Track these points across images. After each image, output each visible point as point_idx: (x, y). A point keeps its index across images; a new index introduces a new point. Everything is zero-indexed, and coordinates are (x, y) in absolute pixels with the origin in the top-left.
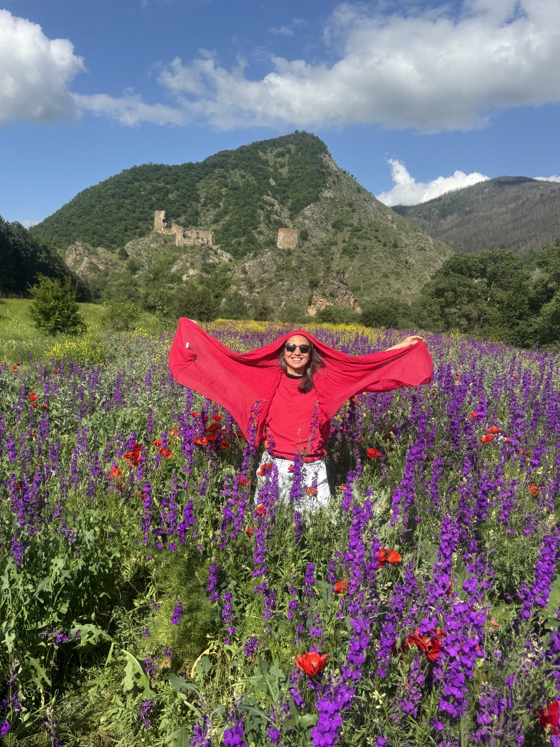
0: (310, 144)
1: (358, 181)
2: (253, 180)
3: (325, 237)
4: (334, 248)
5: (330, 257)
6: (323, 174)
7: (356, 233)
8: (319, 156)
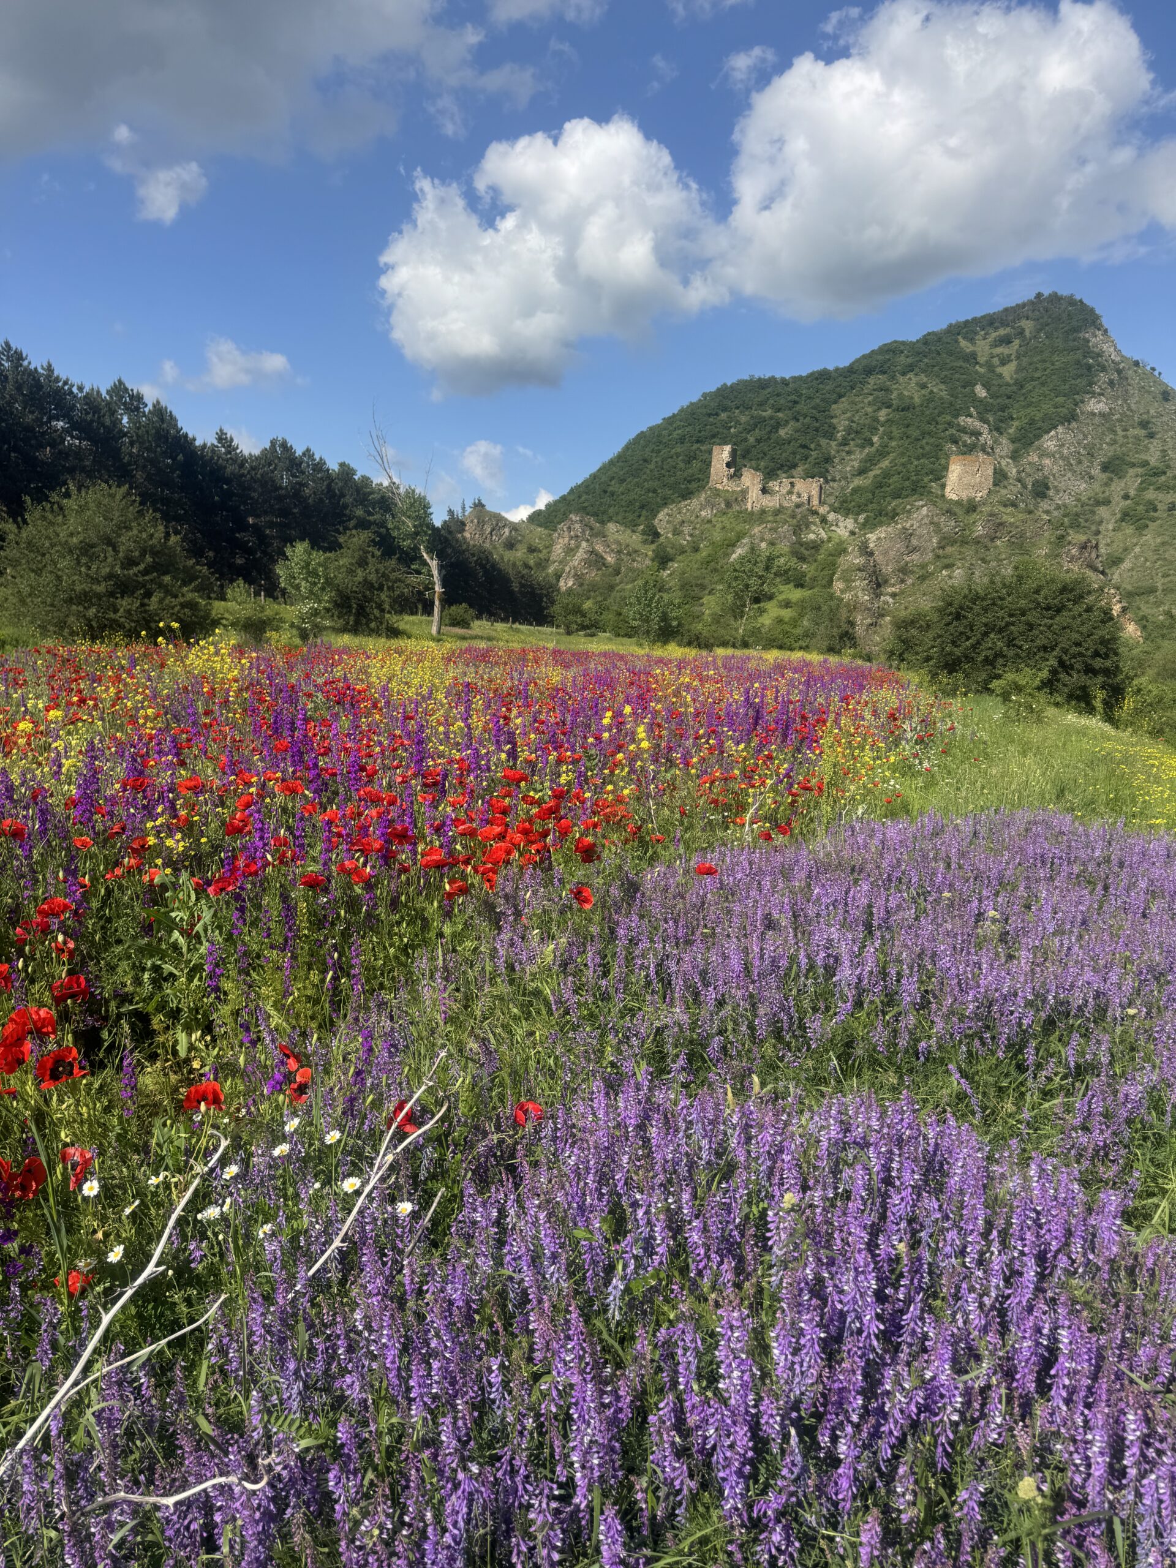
0: (1065, 316)
1: (1165, 379)
2: (940, 390)
3: (1086, 490)
4: (1103, 512)
5: (1094, 528)
6: (1089, 368)
7: (1153, 479)
8: (1081, 335)
